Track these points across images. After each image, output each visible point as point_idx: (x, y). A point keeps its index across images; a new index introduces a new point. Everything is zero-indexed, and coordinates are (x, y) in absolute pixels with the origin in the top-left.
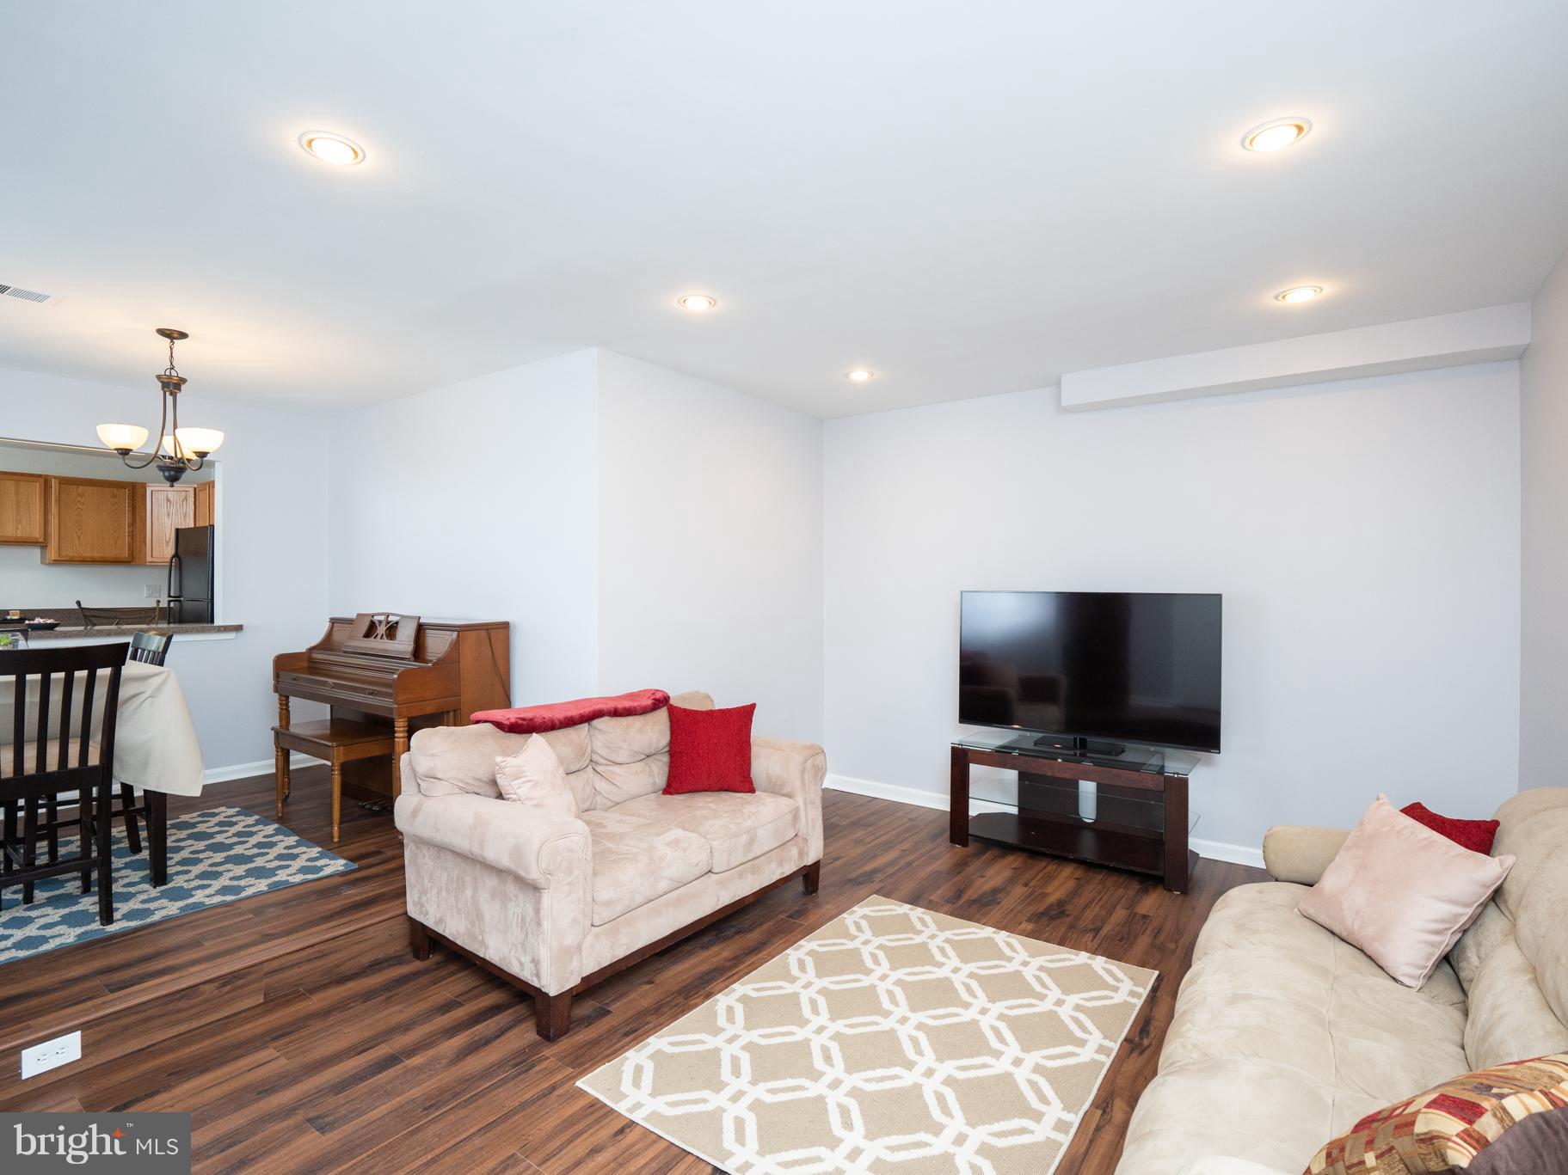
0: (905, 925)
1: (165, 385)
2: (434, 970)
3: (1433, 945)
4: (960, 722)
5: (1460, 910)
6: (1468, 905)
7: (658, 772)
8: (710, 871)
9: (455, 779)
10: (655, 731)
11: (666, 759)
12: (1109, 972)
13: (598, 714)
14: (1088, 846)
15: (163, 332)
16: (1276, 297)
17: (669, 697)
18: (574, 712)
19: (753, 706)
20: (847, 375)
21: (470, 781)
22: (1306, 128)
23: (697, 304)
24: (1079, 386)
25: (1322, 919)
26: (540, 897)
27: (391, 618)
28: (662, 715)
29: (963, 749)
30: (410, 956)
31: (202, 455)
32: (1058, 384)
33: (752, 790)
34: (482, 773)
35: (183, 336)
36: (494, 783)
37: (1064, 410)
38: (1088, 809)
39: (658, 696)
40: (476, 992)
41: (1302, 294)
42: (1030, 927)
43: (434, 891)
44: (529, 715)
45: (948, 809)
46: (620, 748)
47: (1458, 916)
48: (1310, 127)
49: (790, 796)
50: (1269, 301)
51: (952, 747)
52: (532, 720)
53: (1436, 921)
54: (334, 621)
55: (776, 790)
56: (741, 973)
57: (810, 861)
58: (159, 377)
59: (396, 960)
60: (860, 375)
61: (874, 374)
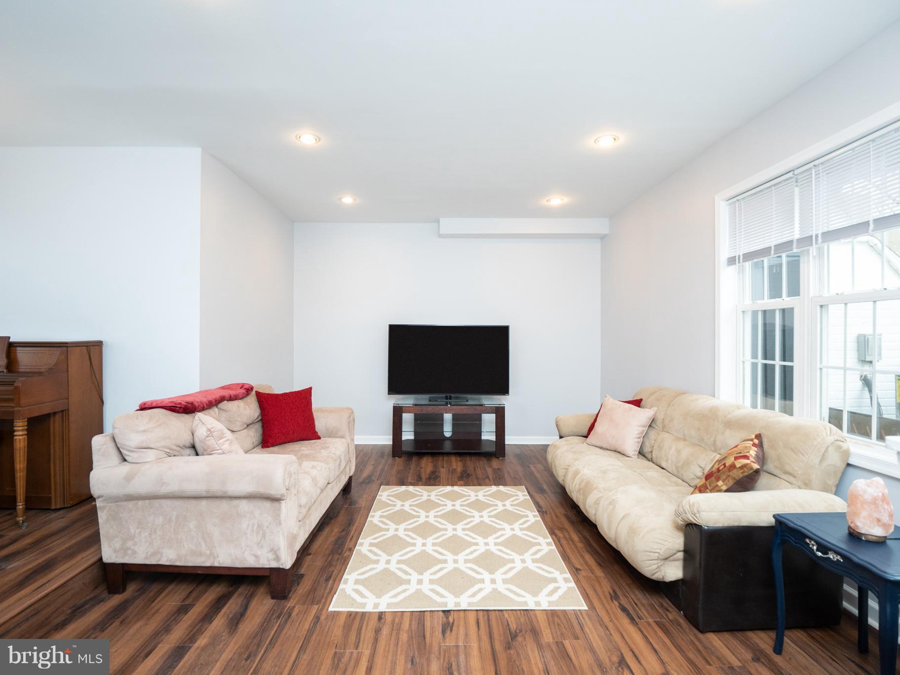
3: (638, 442)
4: (388, 394)
5: (643, 429)
6: (646, 426)
7: (254, 434)
8: (328, 484)
10: (249, 409)
11: (259, 426)
12: (508, 490)
16: (547, 201)
17: (253, 387)
19: (311, 388)
20: (340, 199)
21: (174, 448)
22: (617, 139)
24: (448, 225)
25: (597, 444)
26: (280, 506)
28: (252, 400)
29: (400, 407)
30: (105, 594)
32: (439, 222)
33: (319, 438)
36: (193, 447)
37: (440, 236)
39: (246, 387)
41: (556, 201)
42: (462, 482)
43: (145, 534)
46: (237, 421)
47: (644, 431)
48: (618, 139)
49: (342, 437)
50: (544, 202)
51: (394, 406)
55: (332, 434)
56: (355, 536)
57: (351, 475)
59: (96, 601)
60: (348, 200)
61: (355, 200)
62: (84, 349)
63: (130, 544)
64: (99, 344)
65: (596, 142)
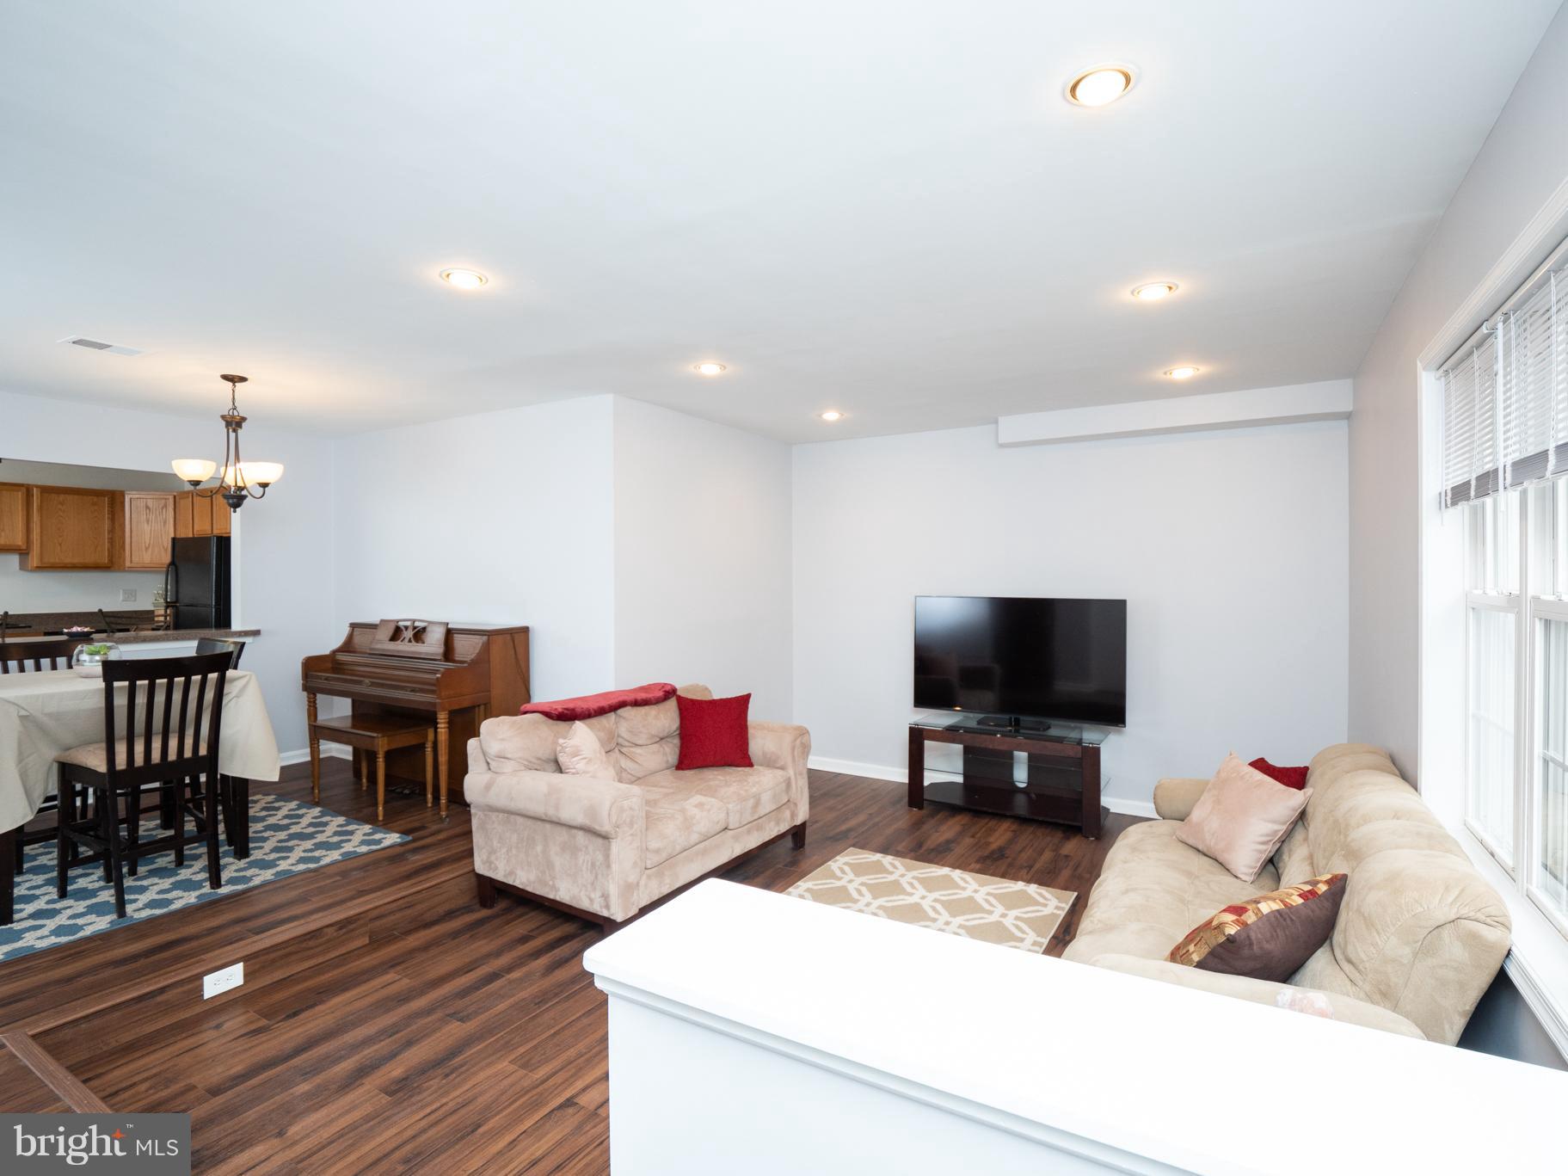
0: (878, 868)
1: (229, 423)
2: (503, 915)
3: (1261, 852)
4: (915, 706)
5: (1276, 827)
6: (1284, 823)
7: (671, 752)
8: (726, 828)
9: (520, 758)
10: (666, 718)
11: (677, 741)
12: (1040, 894)
13: (622, 705)
14: (1021, 805)
15: (225, 377)
16: (1165, 373)
17: (676, 689)
18: (605, 703)
19: (749, 696)
20: (820, 416)
21: (533, 760)
23: (710, 369)
24: (1014, 427)
25: (1191, 842)
26: (610, 846)
27: (417, 624)
28: (672, 704)
29: (919, 729)
30: (478, 906)
31: (264, 485)
32: (996, 422)
33: (751, 765)
34: (545, 753)
35: (243, 379)
36: (556, 762)
37: (1002, 446)
38: (1021, 776)
39: (667, 688)
40: (544, 928)
41: (1183, 372)
42: (978, 866)
43: (504, 850)
44: (571, 706)
45: (906, 780)
46: (640, 732)
47: (1276, 832)
48: (1175, 286)
49: (782, 768)
50: (1159, 375)
51: (910, 728)
52: (573, 710)
53: (1262, 836)
54: (354, 626)
55: (771, 763)
57: (798, 822)
58: (223, 417)
59: (467, 909)
60: (831, 416)
61: (842, 415)
62: (508, 637)
63: (493, 858)
64: (525, 631)
65: (1135, 293)
